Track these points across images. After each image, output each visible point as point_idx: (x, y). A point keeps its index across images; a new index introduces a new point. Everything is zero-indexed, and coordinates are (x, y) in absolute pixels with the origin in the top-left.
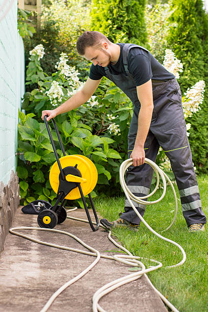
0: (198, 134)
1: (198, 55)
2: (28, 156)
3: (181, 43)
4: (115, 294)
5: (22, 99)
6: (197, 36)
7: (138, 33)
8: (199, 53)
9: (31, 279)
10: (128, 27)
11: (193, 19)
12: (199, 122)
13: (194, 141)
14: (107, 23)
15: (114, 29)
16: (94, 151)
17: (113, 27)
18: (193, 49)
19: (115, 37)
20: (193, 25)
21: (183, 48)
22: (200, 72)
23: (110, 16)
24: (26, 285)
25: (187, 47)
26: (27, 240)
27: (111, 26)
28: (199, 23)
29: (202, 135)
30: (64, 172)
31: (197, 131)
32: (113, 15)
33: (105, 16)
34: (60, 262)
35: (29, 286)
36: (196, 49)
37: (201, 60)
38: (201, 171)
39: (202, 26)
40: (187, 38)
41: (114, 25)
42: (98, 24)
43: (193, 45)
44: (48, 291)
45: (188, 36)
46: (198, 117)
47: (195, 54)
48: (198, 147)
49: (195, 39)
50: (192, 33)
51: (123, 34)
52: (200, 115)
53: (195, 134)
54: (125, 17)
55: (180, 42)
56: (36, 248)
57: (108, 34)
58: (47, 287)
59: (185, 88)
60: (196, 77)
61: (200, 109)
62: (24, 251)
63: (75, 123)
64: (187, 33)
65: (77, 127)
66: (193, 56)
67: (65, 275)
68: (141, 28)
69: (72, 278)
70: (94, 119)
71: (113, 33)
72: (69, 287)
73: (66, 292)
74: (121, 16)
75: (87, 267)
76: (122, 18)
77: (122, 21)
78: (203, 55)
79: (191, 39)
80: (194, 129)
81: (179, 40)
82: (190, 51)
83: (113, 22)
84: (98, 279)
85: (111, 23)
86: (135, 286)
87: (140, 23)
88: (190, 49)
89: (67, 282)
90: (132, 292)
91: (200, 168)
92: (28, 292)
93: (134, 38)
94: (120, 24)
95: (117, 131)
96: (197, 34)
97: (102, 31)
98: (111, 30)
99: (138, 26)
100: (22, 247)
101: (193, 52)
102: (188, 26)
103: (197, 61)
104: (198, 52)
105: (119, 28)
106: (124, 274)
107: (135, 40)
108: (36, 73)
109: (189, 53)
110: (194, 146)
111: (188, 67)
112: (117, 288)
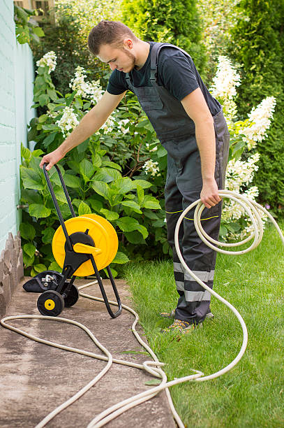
0: (276, 164)
1: (274, 55)
2: (34, 210)
3: (249, 38)
4: (118, 423)
5: (29, 127)
6: (272, 27)
7: (188, 29)
8: (275, 51)
9: (11, 403)
10: (174, 20)
11: (267, 3)
12: (276, 147)
13: (270, 174)
14: (145, 15)
15: (154, 24)
16: (124, 199)
17: (153, 22)
18: (267, 46)
19: (155, 36)
20: (267, 12)
21: (253, 44)
22: (277, 78)
23: (148, 7)
24: (3, 413)
25: (258, 43)
26: (22, 337)
27: (149, 21)
28: (274, 9)
29: (281, 165)
30: (71, 240)
31: (275, 160)
32: (153, 5)
33: (141, 6)
34: (57, 373)
35: (7, 414)
36: (270, 45)
37: (277, 60)
38: (281, 215)
39: (279, 12)
40: (258, 30)
41: (154, 18)
42: (132, 17)
43: (266, 40)
44: (30, 422)
45: (260, 27)
46: (274, 140)
47: (270, 52)
48: (276, 182)
49: (268, 31)
50: (265, 24)
51: (166, 31)
52: (277, 137)
53: (272, 163)
54: (168, 7)
55: (248, 36)
56: (32, 350)
57: (146, 31)
58: (31, 415)
59: (256, 101)
60: (271, 84)
61: (267, 136)
62: (13, 356)
63: (98, 161)
64: (258, 23)
65: (101, 167)
66: (267, 55)
67: (59, 395)
68: (191, 22)
69: (66, 399)
70: (128, 152)
71: (153, 30)
72: (58, 414)
73: (53, 423)
74: (163, 6)
75: (91, 380)
76: (164, 9)
77: (165, 13)
78: (281, 54)
79: (263, 32)
80: (270, 158)
81: (246, 34)
82: (263, 49)
83: (153, 14)
84: (101, 399)
85: (149, 16)
86: (148, 409)
87: (191, 15)
88: (262, 45)
89: (58, 406)
90: (140, 420)
91: (280, 211)
92: (3, 424)
93: (182, 36)
94: (162, 16)
95: (155, 171)
96: (272, 24)
97: (137, 27)
98: (149, 25)
99: (188, 19)
100: (12, 348)
101: (266, 51)
102: (259, 14)
103: (272, 62)
104: (274, 49)
105: (161, 23)
106: (138, 389)
107: (184, 38)
108: (46, 92)
109: (262, 52)
110: (270, 181)
111: (260, 71)
112: (122, 414)
